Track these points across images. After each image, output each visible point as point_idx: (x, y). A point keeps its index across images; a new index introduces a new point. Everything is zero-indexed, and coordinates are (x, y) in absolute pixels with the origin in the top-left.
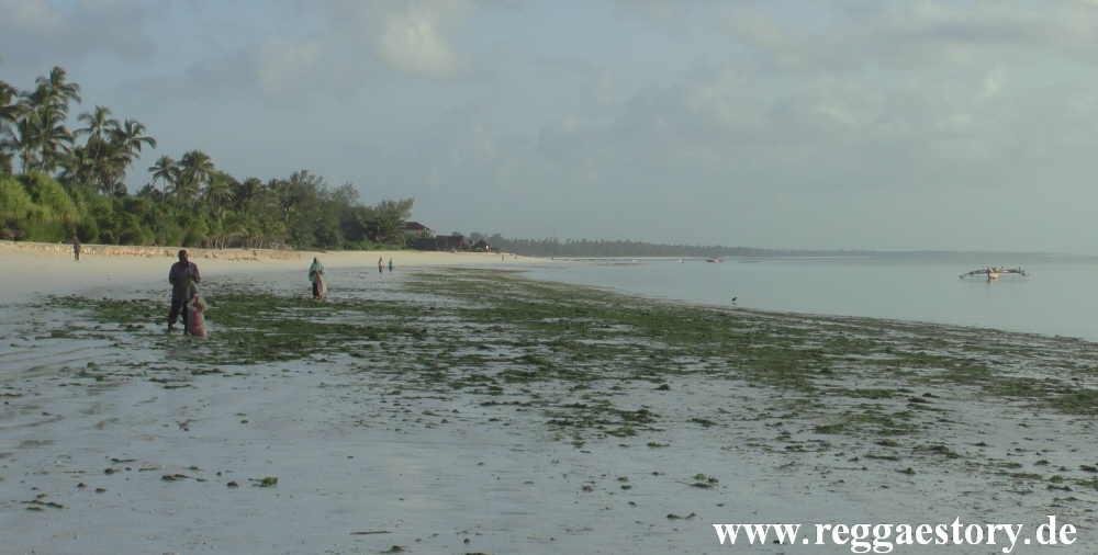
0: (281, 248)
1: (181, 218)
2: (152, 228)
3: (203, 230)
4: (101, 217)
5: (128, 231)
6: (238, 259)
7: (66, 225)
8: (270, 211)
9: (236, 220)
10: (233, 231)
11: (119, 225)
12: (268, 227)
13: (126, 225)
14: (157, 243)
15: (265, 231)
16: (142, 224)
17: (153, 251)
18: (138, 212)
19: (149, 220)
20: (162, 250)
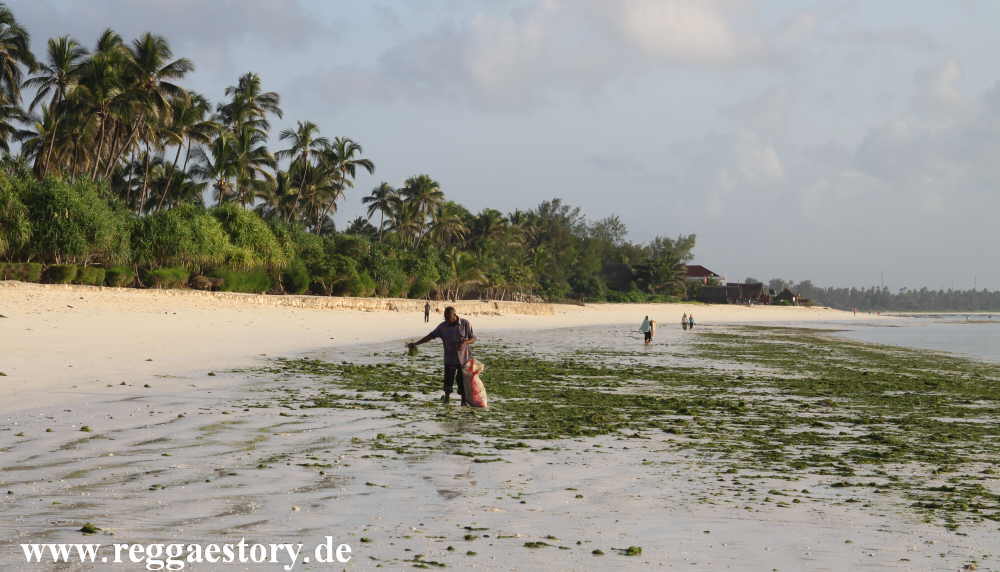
0: (528, 299)
1: (407, 261)
2: (372, 275)
3: (433, 277)
4: (311, 261)
5: (344, 278)
6: (476, 314)
7: (270, 270)
8: (513, 252)
9: (474, 265)
10: (470, 277)
11: (332, 271)
12: (512, 272)
13: (340, 271)
14: (378, 293)
15: (508, 278)
16: (360, 270)
17: (374, 302)
18: (354, 254)
19: (367, 264)
20: (384, 301)
